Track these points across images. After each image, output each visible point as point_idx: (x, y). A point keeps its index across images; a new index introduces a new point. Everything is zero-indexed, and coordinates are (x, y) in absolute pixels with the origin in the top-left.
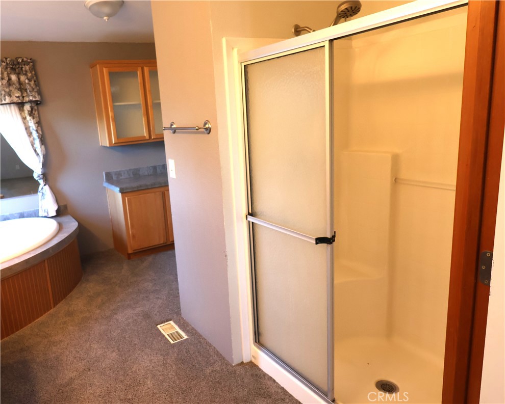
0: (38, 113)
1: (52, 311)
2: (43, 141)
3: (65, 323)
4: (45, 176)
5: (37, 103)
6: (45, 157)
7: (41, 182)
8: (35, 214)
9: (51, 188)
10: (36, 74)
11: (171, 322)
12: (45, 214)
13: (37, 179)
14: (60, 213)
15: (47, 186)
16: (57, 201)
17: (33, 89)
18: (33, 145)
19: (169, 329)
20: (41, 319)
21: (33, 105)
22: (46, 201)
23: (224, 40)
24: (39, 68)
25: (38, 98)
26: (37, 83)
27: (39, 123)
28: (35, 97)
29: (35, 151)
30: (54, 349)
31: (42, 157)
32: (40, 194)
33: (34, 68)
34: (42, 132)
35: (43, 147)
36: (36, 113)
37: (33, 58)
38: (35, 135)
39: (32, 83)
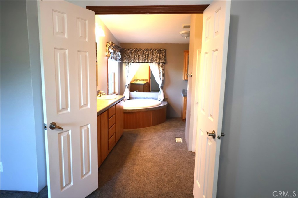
0: (164, 67)
1: (150, 127)
2: (163, 75)
3: (152, 130)
4: (162, 87)
5: (164, 63)
6: (163, 81)
7: (160, 89)
8: (157, 99)
9: (163, 91)
10: (166, 54)
11: (181, 139)
12: (160, 100)
13: (159, 87)
14: (164, 100)
15: (162, 91)
16: (164, 96)
17: (163, 59)
18: (160, 77)
19: (179, 140)
20: (147, 128)
21: (163, 64)
22: (160, 96)
23: (198, 50)
24: (167, 52)
25: (164, 62)
26: (165, 57)
27: (163, 70)
28: (163, 61)
29: (160, 79)
30: (145, 134)
31: (162, 80)
32: (159, 93)
33: (165, 52)
34: (164, 72)
35: (163, 77)
36: (163, 66)
37: (165, 49)
38: (161, 73)
39: (164, 56)
